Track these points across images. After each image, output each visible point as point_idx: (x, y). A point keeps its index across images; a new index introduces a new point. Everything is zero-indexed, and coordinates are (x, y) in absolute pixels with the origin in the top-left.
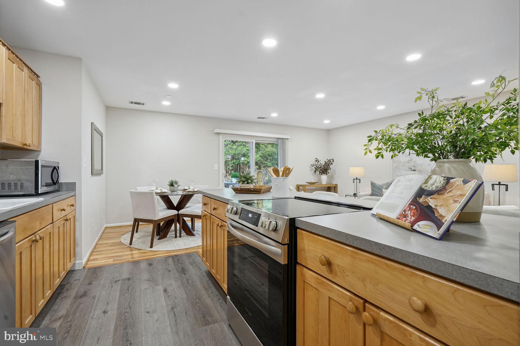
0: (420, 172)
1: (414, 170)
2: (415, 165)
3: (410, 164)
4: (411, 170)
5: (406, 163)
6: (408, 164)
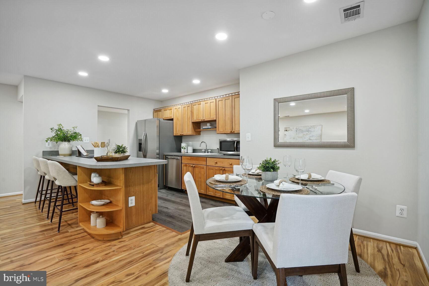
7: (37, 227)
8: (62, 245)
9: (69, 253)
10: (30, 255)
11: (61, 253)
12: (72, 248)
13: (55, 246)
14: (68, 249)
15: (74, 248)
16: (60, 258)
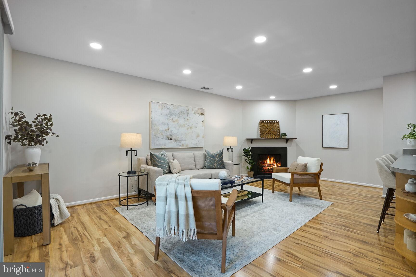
0: (175, 140)
1: (171, 139)
2: (172, 134)
3: (167, 133)
4: (169, 139)
5: (164, 131)
6: (166, 133)
7: (368, 219)
8: (366, 243)
9: (361, 252)
10: (338, 234)
11: (357, 247)
12: (369, 250)
13: (360, 239)
14: (365, 249)
15: (372, 252)
16: (349, 250)
